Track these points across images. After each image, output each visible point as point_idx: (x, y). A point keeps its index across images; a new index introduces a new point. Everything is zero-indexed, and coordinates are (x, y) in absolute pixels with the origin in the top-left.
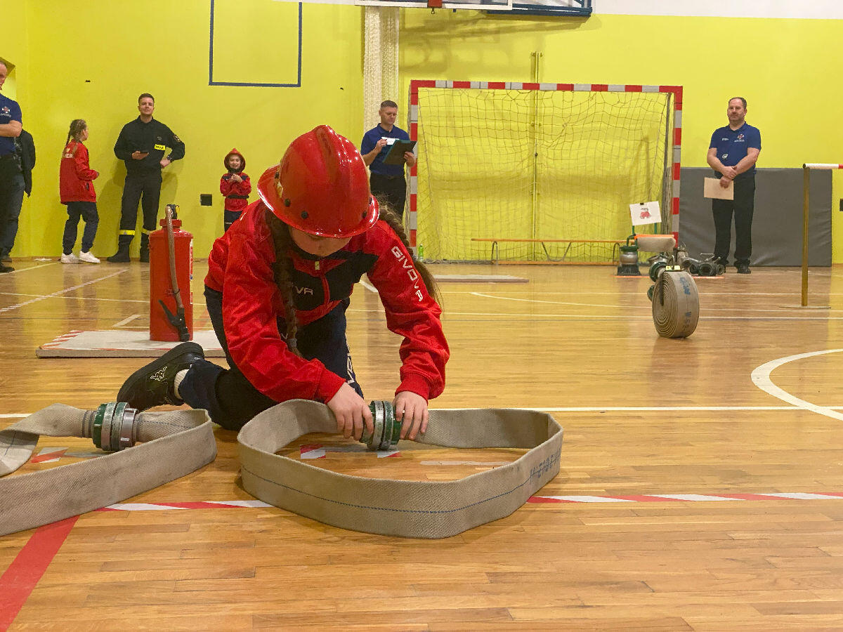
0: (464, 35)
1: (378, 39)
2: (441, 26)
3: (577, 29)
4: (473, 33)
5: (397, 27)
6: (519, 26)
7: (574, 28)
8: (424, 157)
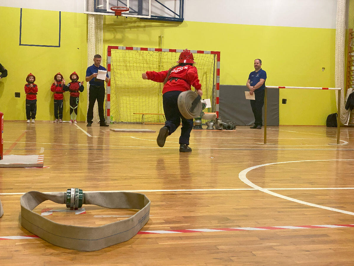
0: (130, 28)
1: (94, 28)
2: (121, 23)
3: (178, 27)
4: (134, 27)
5: (102, 23)
6: (153, 25)
7: (176, 26)
8: (114, 78)
